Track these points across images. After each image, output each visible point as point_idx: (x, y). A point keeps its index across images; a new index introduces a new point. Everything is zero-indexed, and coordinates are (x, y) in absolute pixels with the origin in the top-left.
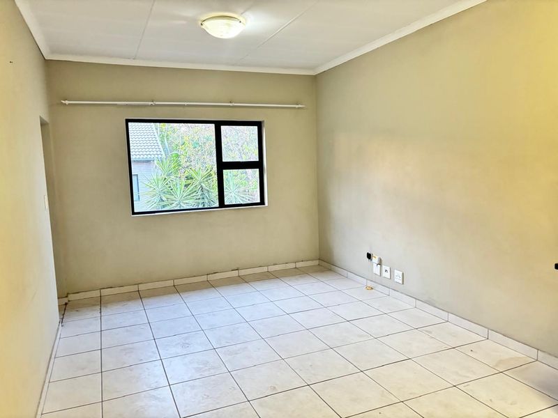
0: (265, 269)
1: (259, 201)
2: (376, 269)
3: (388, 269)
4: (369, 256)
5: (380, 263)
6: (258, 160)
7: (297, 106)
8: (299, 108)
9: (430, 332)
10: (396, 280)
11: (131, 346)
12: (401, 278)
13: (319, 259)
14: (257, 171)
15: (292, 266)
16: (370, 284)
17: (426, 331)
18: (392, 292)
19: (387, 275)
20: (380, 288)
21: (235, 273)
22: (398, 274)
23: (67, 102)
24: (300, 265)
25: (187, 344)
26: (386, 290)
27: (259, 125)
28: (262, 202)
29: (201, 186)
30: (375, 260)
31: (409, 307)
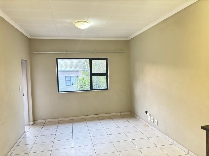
0: (108, 115)
1: (106, 88)
2: (149, 118)
3: (152, 118)
4: (146, 112)
5: (150, 116)
6: (106, 72)
7: (121, 52)
8: (122, 53)
9: (163, 149)
10: (155, 123)
11: (44, 143)
12: (157, 123)
13: (131, 112)
14: (106, 76)
15: (119, 114)
16: (147, 124)
17: (162, 148)
18: (154, 128)
19: (152, 121)
20: (150, 126)
21: (96, 116)
22: (156, 120)
23: (36, 53)
24: (122, 114)
25: (65, 144)
26: (152, 127)
27: (106, 59)
28: (107, 88)
29: (96, 81)
30: (148, 114)
31: (160, 135)
